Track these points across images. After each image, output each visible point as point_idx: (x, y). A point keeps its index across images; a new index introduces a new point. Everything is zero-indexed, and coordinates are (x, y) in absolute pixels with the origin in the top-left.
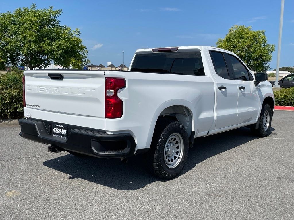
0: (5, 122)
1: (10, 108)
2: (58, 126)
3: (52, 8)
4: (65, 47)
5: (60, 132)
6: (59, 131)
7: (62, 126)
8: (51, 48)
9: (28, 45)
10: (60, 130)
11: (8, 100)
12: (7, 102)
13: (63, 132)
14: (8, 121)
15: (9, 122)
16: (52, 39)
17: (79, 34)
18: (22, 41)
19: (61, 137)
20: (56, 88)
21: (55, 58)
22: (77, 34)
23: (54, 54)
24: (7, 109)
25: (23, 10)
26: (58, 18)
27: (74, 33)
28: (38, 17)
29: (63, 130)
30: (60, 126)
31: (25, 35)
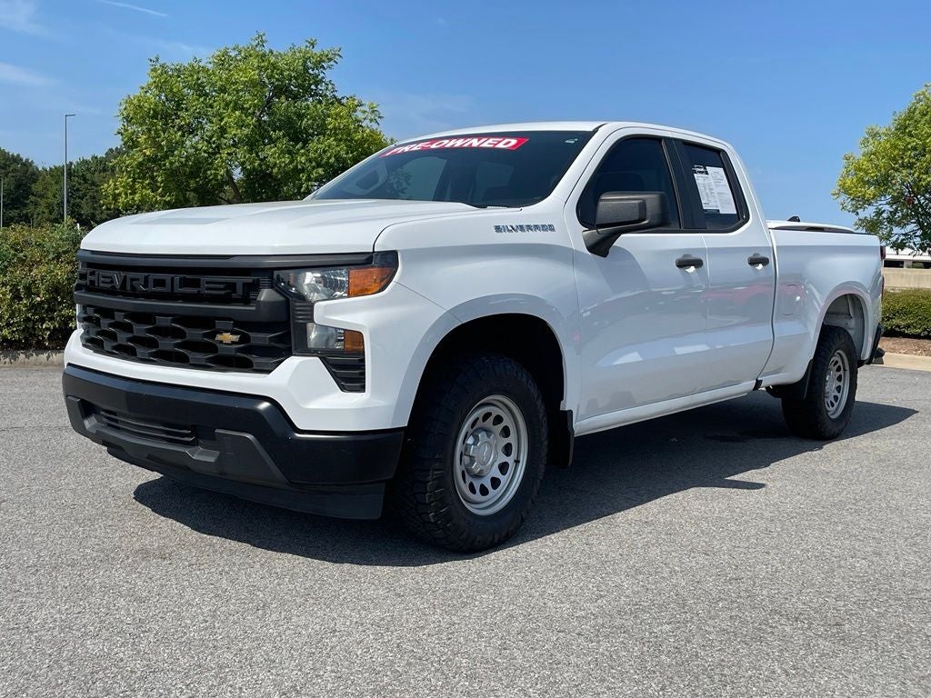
0: (37, 355)
1: (52, 319)
3: (313, 45)
4: (332, 160)
8: (291, 162)
9: (228, 154)
11: (41, 296)
12: (38, 299)
14: (46, 355)
15: (48, 358)
16: (298, 137)
17: (378, 120)
18: (214, 143)
21: (302, 190)
22: (371, 120)
23: (300, 180)
24: (42, 321)
25: (233, 54)
26: (328, 75)
27: (363, 117)
28: (269, 71)
31: (222, 124)
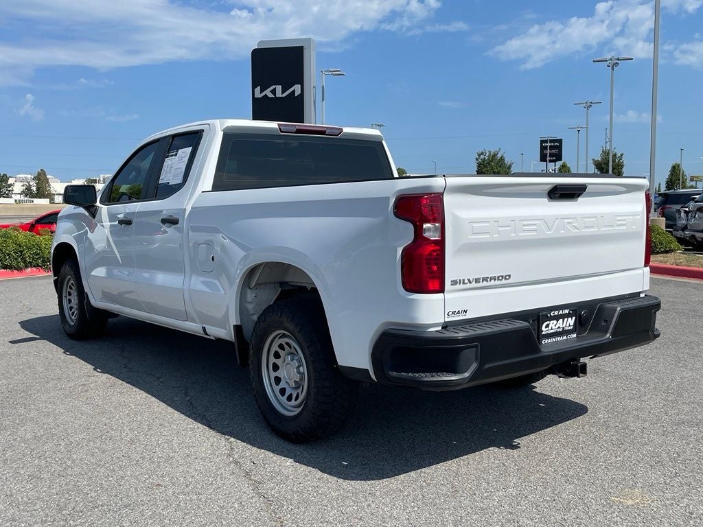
2: (556, 313)
5: (559, 327)
6: (557, 327)
7: (567, 311)
10: (561, 321)
13: (568, 325)
19: (565, 337)
20: (571, 221)
29: (566, 319)
30: (561, 312)
